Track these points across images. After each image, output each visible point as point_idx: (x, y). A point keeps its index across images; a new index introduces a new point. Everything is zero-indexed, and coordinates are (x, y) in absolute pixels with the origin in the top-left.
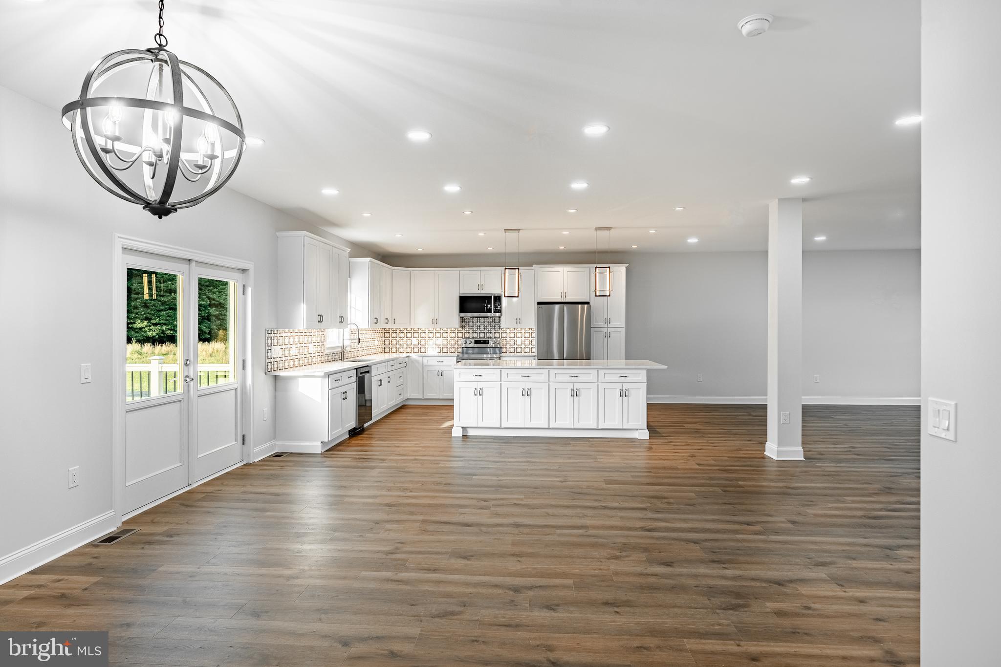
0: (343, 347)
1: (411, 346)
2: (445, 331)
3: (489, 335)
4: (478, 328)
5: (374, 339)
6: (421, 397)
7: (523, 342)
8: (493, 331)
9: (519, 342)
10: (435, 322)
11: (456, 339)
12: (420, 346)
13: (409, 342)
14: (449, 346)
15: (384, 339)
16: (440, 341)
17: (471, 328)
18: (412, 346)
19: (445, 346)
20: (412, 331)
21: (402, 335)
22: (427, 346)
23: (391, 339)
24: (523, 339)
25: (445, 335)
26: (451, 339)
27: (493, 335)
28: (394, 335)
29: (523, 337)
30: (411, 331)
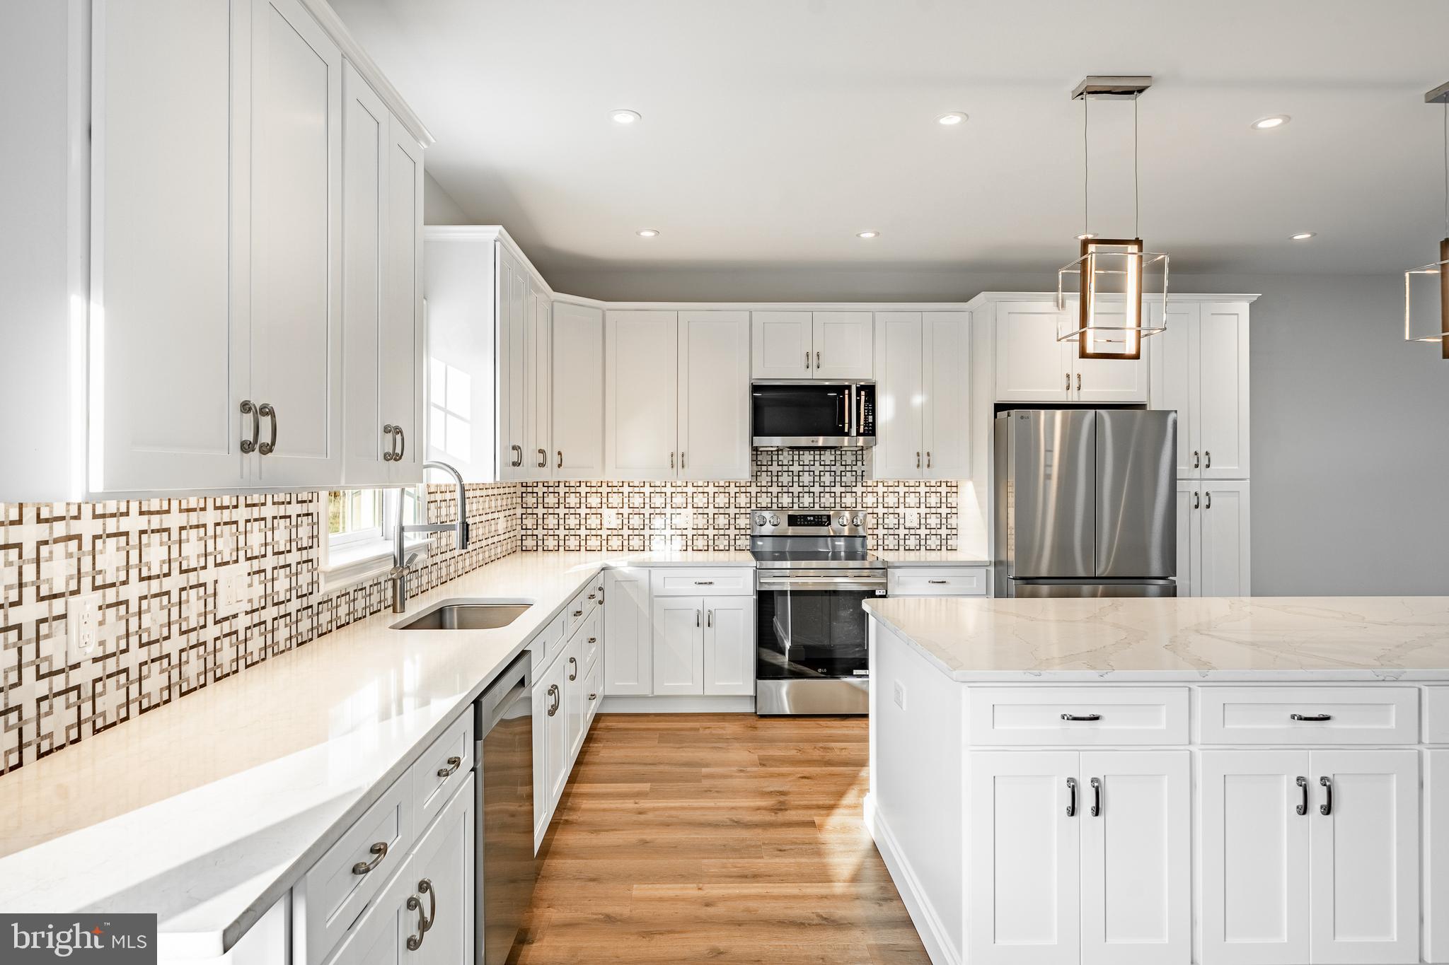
0: (400, 559)
1: (599, 532)
2: (700, 490)
3: (827, 500)
4: (796, 479)
5: (496, 516)
6: (647, 692)
7: (923, 521)
8: (838, 489)
9: (912, 518)
10: (678, 461)
11: (732, 511)
12: (626, 532)
13: (593, 522)
14: (711, 532)
15: (519, 511)
16: (686, 519)
17: (775, 479)
18: (604, 533)
19: (700, 532)
20: (604, 490)
21: (572, 500)
22: (647, 532)
23: (540, 511)
24: (923, 510)
25: (700, 500)
26: (716, 511)
27: (838, 500)
28: (551, 500)
29: (923, 506)
30: (600, 490)
